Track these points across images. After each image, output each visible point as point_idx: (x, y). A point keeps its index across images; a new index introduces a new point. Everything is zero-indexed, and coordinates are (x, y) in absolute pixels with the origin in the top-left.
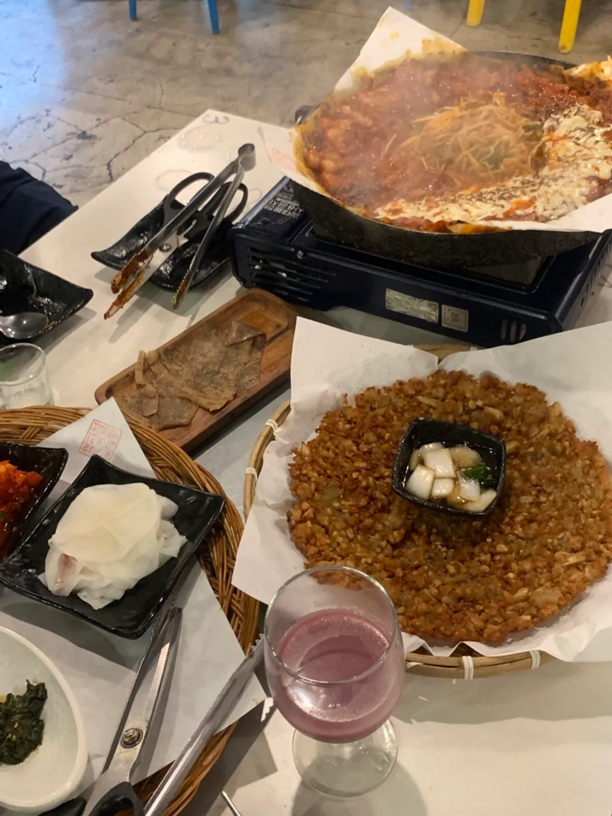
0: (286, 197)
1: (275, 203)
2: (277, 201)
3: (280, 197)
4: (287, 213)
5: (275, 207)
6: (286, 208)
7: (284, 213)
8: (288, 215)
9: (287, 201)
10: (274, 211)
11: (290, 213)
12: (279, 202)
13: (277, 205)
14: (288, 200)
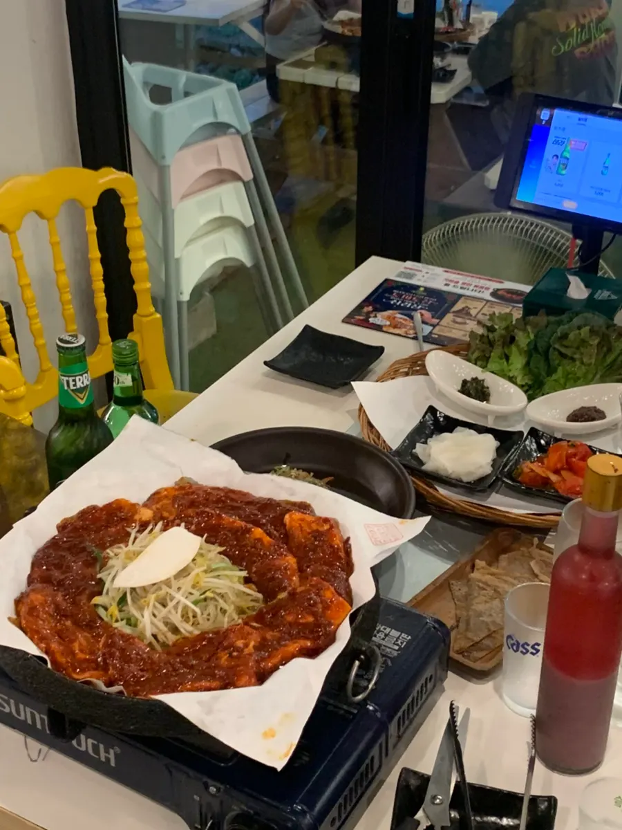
0: (388, 650)
1: (399, 642)
2: (397, 645)
3: (395, 650)
4: (385, 629)
5: (398, 638)
6: (386, 635)
7: (388, 630)
8: (383, 627)
9: (386, 645)
10: (399, 633)
11: (382, 629)
12: (394, 644)
13: (397, 641)
14: (384, 646)
